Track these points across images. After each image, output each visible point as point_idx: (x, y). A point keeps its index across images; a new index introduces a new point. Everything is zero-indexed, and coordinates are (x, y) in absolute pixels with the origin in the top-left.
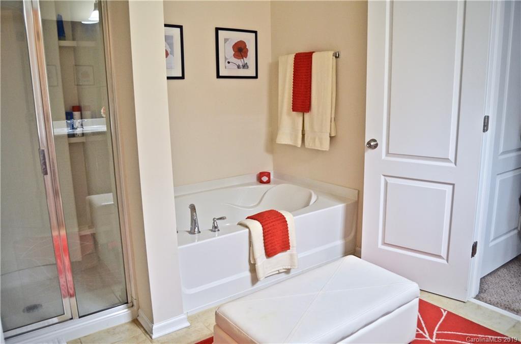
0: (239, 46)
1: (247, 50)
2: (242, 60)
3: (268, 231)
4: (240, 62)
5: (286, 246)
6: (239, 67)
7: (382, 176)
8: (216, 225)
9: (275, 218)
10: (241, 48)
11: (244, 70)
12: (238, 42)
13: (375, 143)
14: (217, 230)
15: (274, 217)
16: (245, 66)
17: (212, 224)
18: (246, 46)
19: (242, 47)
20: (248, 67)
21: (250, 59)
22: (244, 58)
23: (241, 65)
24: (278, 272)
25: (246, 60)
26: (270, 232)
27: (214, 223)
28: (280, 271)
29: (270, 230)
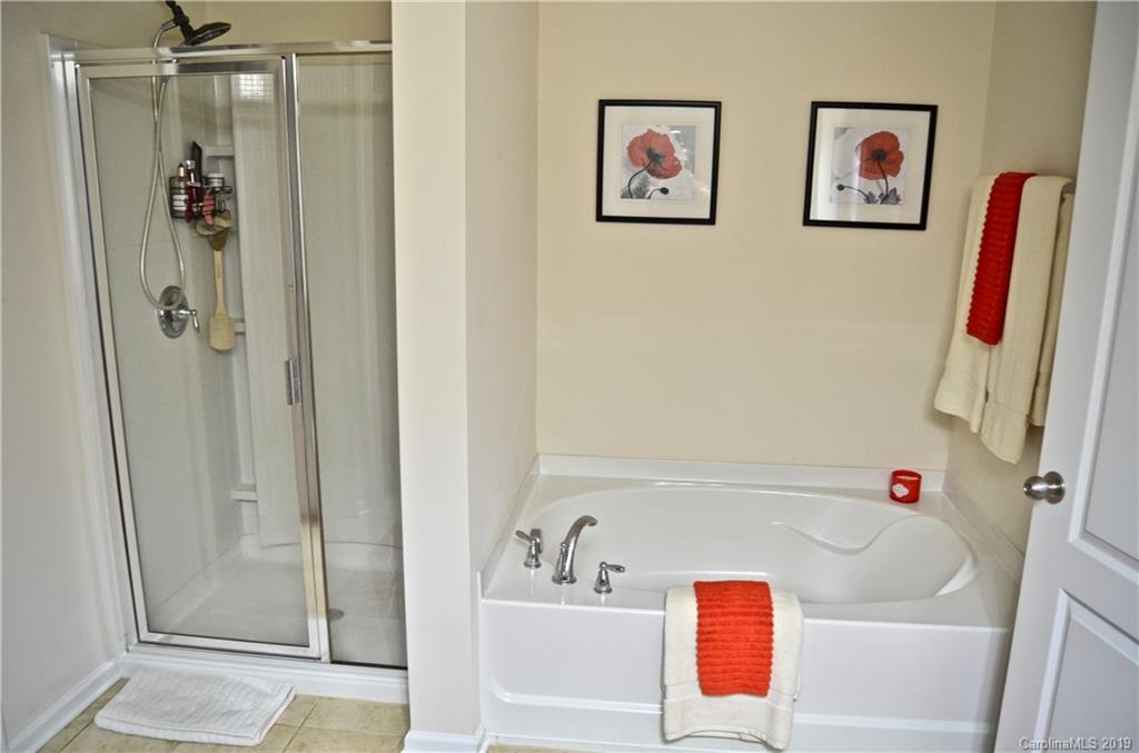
0: (877, 147)
1: (900, 157)
2: (882, 181)
3: (709, 633)
4: (876, 187)
5: (757, 684)
6: (869, 199)
7: (1062, 593)
8: (604, 578)
9: (742, 606)
10: (881, 150)
11: (883, 206)
12: (873, 136)
13: (1054, 487)
14: (604, 588)
15: (739, 603)
16: (890, 197)
17: (597, 575)
18: (898, 145)
19: (886, 148)
20: (898, 199)
21: (909, 178)
22: (889, 177)
23: (877, 193)
24: (736, 736)
25: (893, 182)
26: (715, 636)
27: (600, 573)
28: (744, 737)
29: (715, 632)
